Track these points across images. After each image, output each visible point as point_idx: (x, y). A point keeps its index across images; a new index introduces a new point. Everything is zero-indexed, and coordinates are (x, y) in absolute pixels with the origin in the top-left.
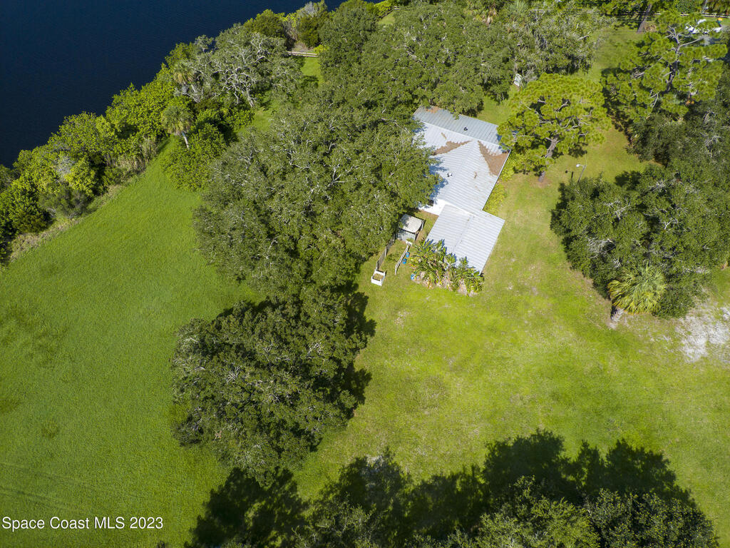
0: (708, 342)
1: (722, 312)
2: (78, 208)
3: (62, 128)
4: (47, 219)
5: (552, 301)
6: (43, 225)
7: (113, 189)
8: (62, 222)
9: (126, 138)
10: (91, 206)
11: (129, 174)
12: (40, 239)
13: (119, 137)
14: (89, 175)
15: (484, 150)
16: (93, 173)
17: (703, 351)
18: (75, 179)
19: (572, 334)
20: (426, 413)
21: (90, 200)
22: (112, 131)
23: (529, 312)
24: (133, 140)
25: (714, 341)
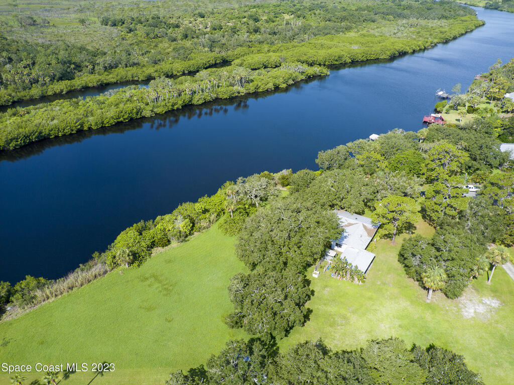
15: (365, 227)
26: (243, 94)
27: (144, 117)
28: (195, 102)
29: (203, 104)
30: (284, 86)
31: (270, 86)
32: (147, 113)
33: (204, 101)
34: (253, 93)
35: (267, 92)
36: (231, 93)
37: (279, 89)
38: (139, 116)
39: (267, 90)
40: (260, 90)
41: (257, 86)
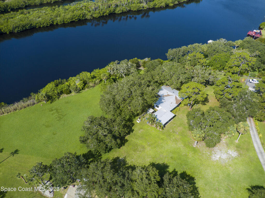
0: (220, 157)
1: (228, 151)
2: (77, 91)
3: (80, 74)
4: (70, 92)
5: (181, 137)
6: (69, 93)
7: (86, 89)
8: (73, 93)
9: (93, 79)
10: (80, 92)
11: (91, 87)
12: (67, 96)
13: (92, 78)
14: (82, 85)
15: (176, 98)
16: (83, 84)
17: (218, 159)
18: (79, 85)
19: (182, 145)
20: (138, 152)
21: (81, 90)
22: (90, 76)
23: (174, 137)
24: (94, 80)
25: (222, 157)
26: (145, 9)
27: (86, 19)
28: (116, 12)
29: (121, 13)
30: (172, 5)
31: (163, 4)
32: (88, 17)
33: (122, 12)
34: (152, 8)
35: (161, 8)
36: (138, 7)
37: (168, 7)
38: (84, 19)
39: (161, 7)
40: (157, 7)
41: (155, 4)
